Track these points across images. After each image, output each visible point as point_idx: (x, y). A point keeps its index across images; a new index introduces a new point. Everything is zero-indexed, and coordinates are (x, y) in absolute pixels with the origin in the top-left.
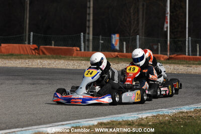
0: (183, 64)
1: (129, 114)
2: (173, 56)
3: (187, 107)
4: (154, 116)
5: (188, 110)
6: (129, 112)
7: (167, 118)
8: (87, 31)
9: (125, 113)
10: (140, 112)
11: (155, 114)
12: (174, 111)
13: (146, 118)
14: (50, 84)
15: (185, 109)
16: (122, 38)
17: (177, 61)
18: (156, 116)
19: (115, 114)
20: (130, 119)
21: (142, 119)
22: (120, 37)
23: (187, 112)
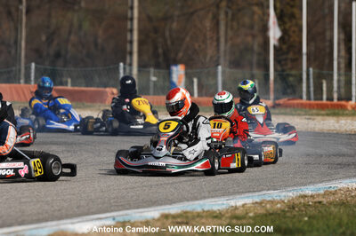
0: (299, 115)
1: (213, 200)
2: (281, 101)
3: (312, 187)
4: (256, 203)
5: (314, 193)
6: (212, 197)
7: (279, 206)
8: (128, 61)
9: (205, 198)
10: (231, 197)
11: (258, 200)
12: (291, 194)
13: (243, 206)
14: (69, 151)
15: (309, 190)
16: (190, 71)
17: (288, 110)
18: (261, 203)
19: (188, 200)
20: (216, 208)
21: (236, 208)
22: (186, 69)
23: (312, 196)
